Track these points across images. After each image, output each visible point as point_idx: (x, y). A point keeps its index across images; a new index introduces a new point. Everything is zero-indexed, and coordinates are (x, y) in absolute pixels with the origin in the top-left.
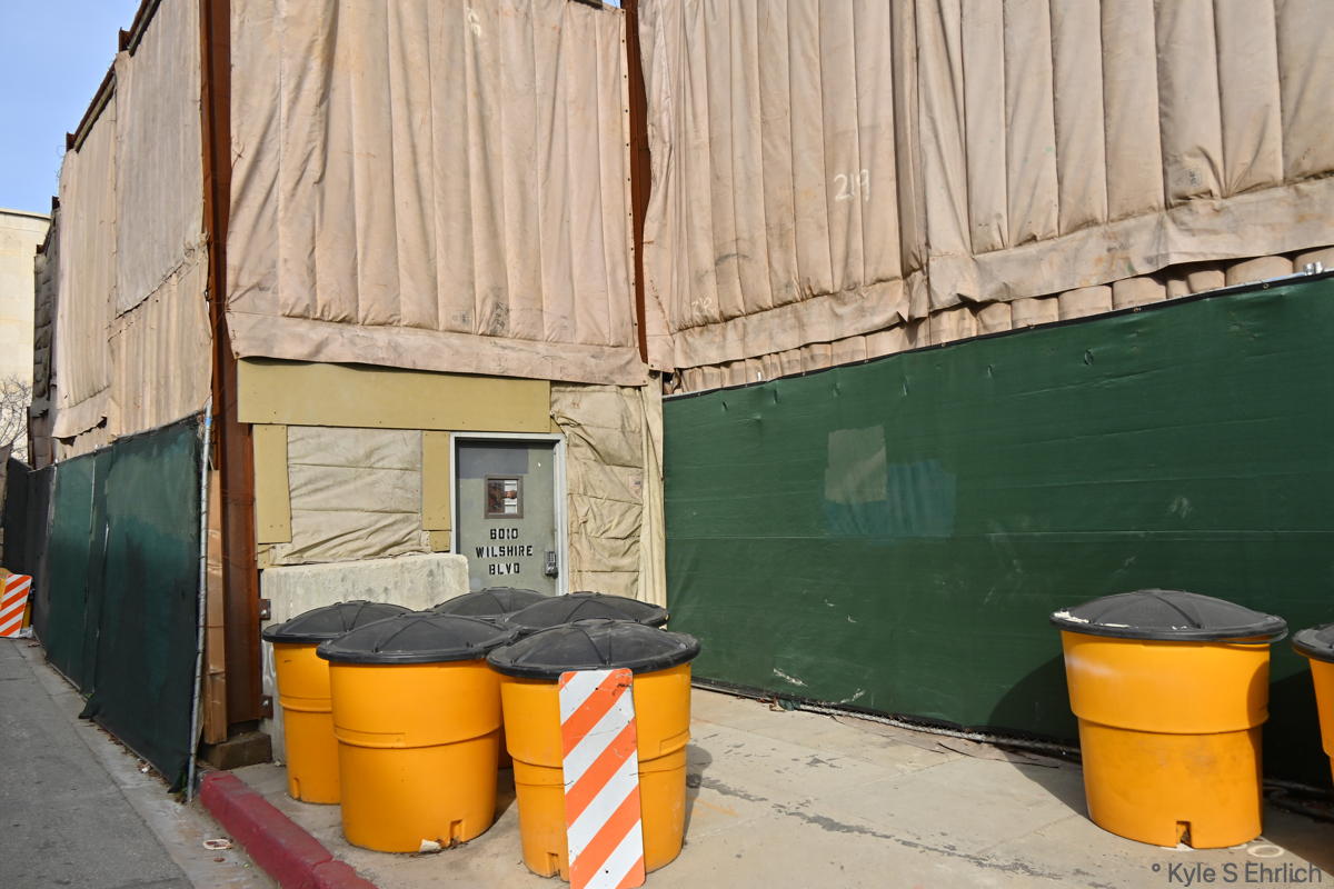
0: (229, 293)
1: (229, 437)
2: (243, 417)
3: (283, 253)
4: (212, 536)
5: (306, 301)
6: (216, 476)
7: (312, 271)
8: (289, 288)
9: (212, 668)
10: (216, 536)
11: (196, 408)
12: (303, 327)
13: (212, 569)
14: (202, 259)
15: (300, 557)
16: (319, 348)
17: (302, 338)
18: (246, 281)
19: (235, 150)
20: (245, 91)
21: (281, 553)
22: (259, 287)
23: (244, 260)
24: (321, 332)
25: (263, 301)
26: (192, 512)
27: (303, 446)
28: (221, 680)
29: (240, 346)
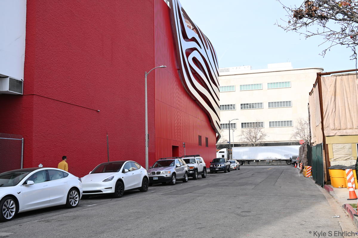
0: (324, 128)
1: (325, 146)
2: (326, 143)
3: (331, 122)
4: (324, 158)
5: (334, 128)
6: (324, 150)
7: (334, 124)
8: (332, 127)
9: (325, 173)
10: (324, 157)
11: (321, 143)
12: (333, 131)
13: (324, 162)
14: (320, 125)
15: (335, 160)
16: (336, 134)
17: (333, 133)
18: (326, 126)
19: (324, 110)
20: (324, 102)
21: (332, 160)
22: (328, 127)
23: (325, 124)
24: (336, 131)
25: (328, 129)
26: (321, 155)
27: (335, 146)
28: (326, 174)
29: (325, 135)
